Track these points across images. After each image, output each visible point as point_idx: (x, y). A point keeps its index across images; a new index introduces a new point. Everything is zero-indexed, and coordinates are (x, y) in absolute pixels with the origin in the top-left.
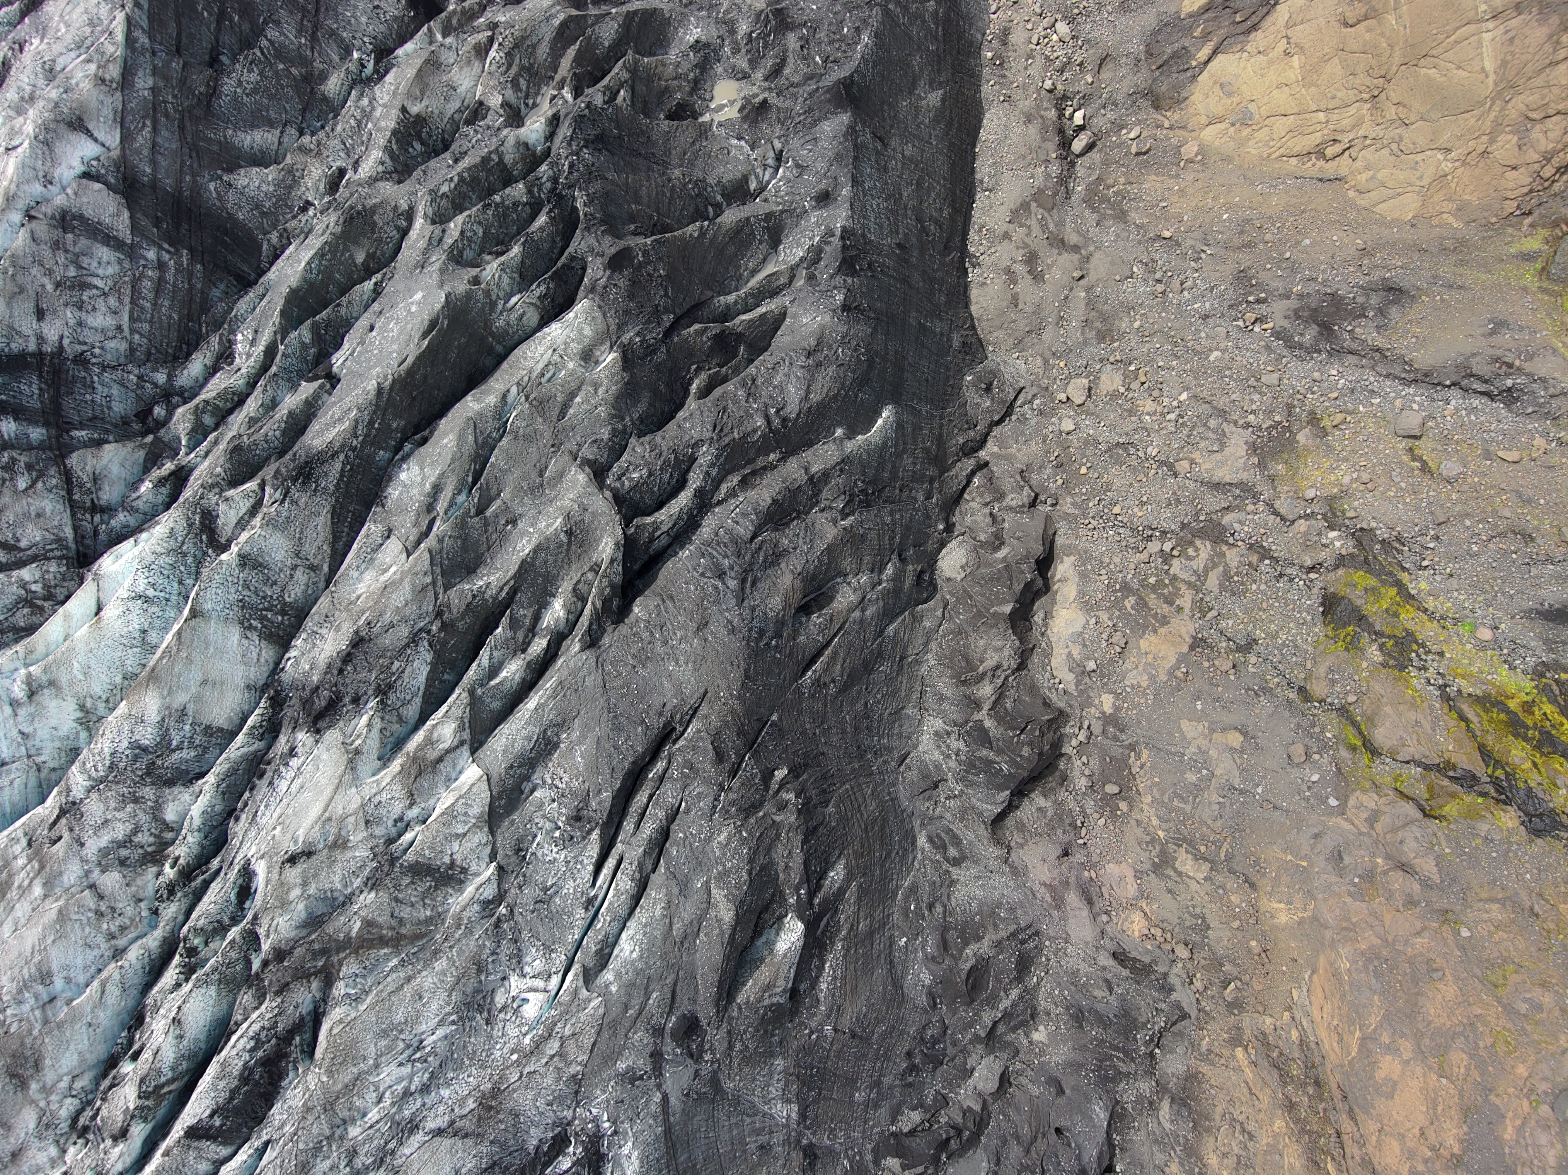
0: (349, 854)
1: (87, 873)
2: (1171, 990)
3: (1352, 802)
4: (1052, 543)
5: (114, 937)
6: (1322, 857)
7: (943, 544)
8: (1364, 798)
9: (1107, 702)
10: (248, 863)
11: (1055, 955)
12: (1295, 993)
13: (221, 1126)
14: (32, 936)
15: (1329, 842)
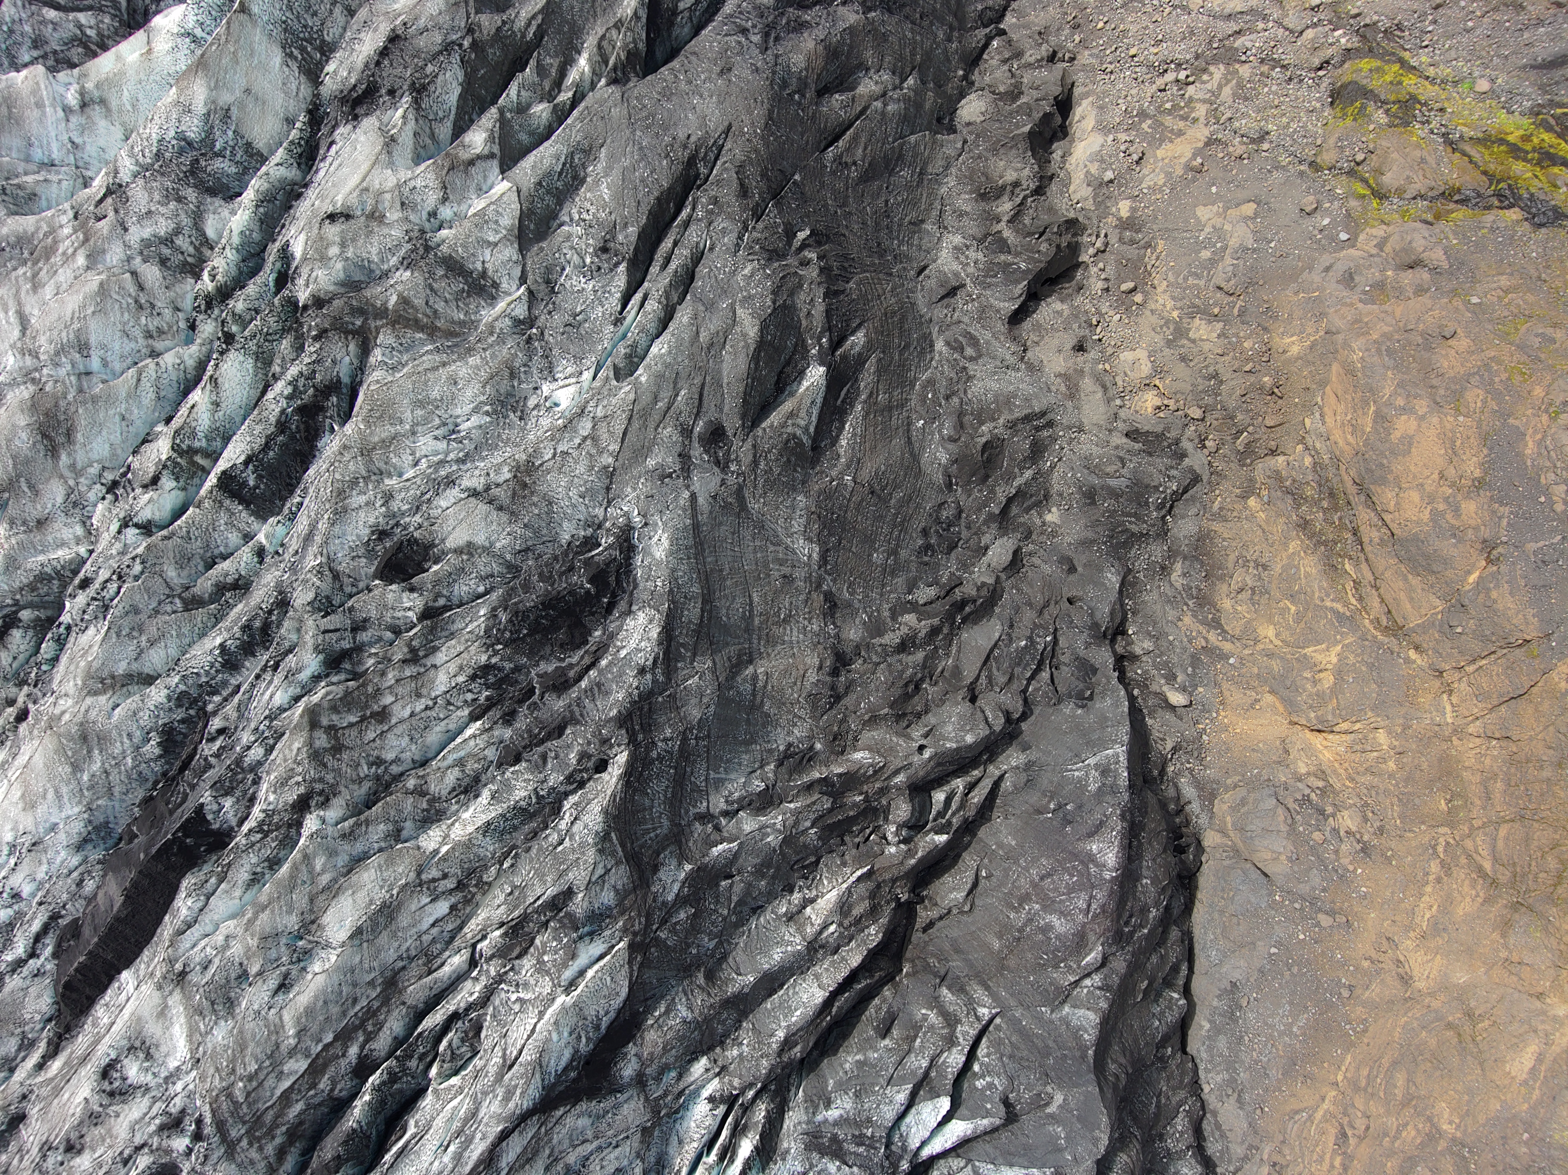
0: (386, 231)
1: (129, 259)
2: (1183, 455)
3: (1362, 237)
4: (1071, 91)
5: (151, 337)
6: (1334, 280)
7: (962, 95)
8: (1374, 231)
9: (1124, 208)
10: (287, 244)
11: (1069, 444)
12: (1308, 422)
13: (257, 487)
14: (72, 302)
15: (1340, 268)
